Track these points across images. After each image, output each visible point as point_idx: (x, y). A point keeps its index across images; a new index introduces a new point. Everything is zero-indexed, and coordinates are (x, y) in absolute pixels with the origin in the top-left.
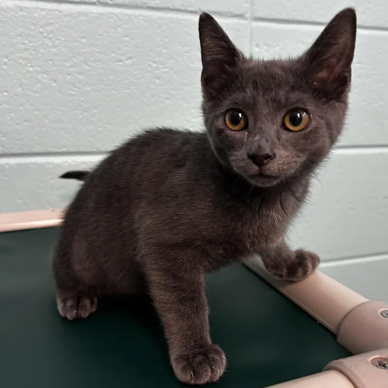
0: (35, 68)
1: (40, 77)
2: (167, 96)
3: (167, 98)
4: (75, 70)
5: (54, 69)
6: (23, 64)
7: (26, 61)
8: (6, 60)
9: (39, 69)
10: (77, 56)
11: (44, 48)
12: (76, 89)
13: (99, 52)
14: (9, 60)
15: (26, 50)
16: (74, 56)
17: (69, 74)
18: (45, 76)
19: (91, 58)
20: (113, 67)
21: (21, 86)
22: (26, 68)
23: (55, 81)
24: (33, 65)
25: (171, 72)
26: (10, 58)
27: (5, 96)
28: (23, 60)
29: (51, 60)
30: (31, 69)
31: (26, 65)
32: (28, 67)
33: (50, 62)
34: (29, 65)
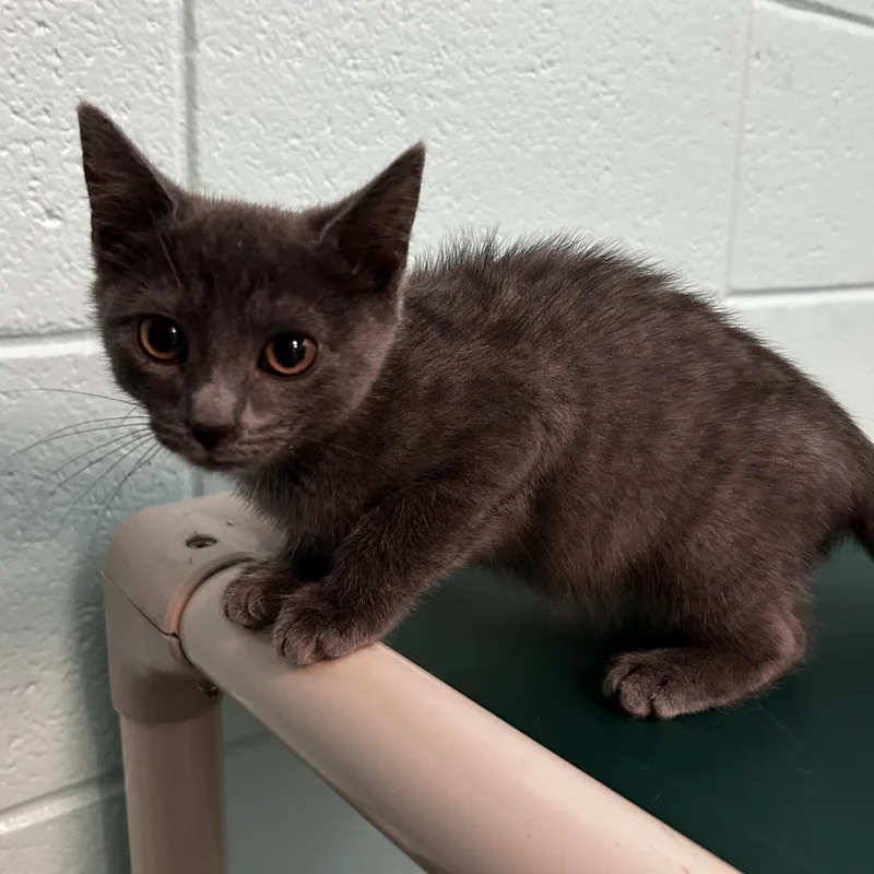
0: (363, 73)
1: (371, 99)
2: (607, 163)
3: (607, 169)
4: (444, 84)
5: (403, 77)
6: (339, 57)
7: (344, 51)
8: (300, 44)
9: (370, 76)
10: (450, 47)
11: (383, 17)
12: (443, 137)
13: (493, 42)
14: (307, 46)
15: (346, 18)
16: (445, 48)
17: (431, 96)
18: (380, 95)
19: (478, 57)
20: (517, 82)
21: (330, 121)
22: (344, 71)
23: (403, 114)
24: (359, 62)
25: (618, 104)
26: (308, 39)
27: (293, 148)
28: (339, 47)
29: (397, 54)
30: (354, 74)
31: (343, 64)
32: (348, 68)
33: (394, 57)
34: (350, 63)
